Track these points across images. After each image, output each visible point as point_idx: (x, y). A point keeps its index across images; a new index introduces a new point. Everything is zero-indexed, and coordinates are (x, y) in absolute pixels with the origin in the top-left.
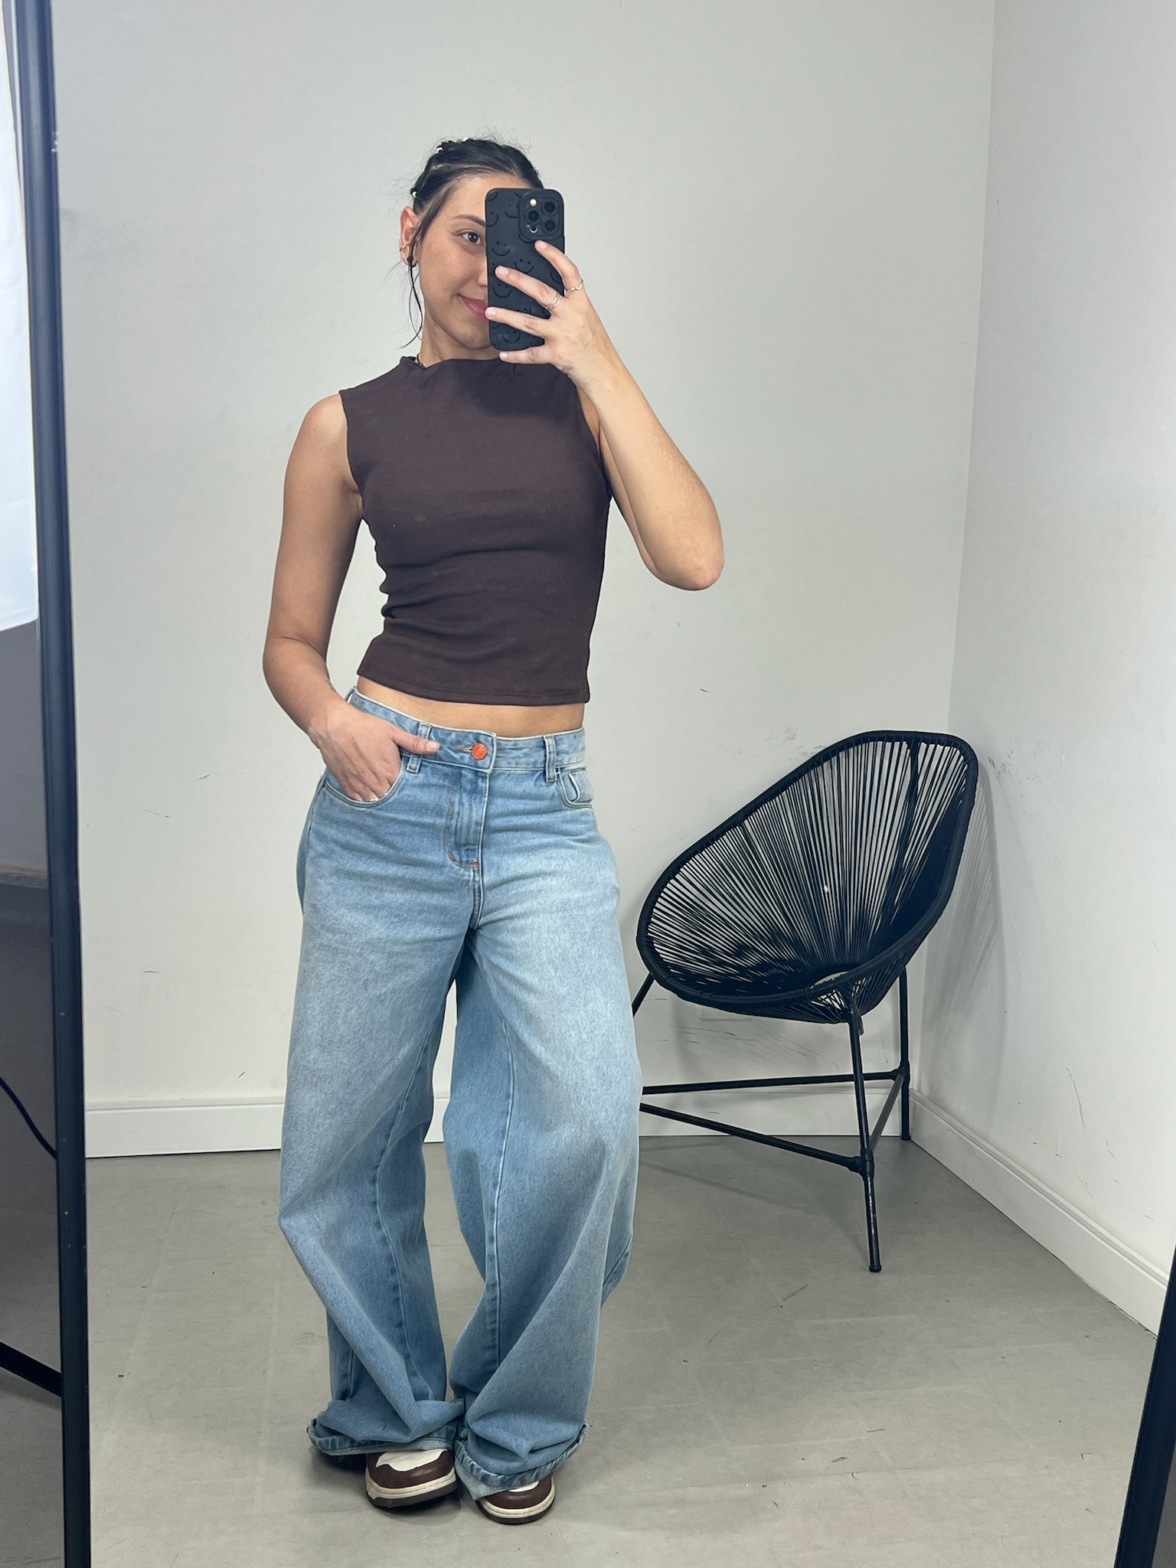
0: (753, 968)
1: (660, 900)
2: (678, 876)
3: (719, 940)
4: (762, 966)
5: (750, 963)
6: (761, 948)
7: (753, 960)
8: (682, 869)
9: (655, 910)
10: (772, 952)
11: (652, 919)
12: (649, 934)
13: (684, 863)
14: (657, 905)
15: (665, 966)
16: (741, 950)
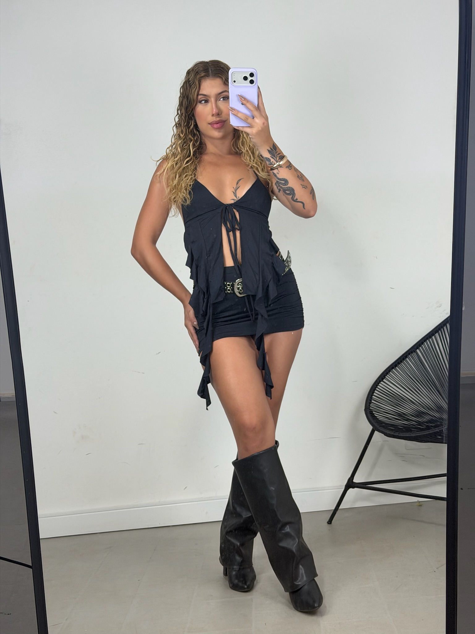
0: (427, 422)
1: (376, 391)
2: (384, 380)
3: (408, 409)
4: (430, 421)
5: (425, 420)
6: (431, 413)
7: (427, 418)
8: (386, 377)
9: (373, 397)
10: (437, 415)
11: (372, 401)
12: (371, 408)
13: (387, 374)
14: (375, 394)
15: (380, 423)
16: (420, 414)
